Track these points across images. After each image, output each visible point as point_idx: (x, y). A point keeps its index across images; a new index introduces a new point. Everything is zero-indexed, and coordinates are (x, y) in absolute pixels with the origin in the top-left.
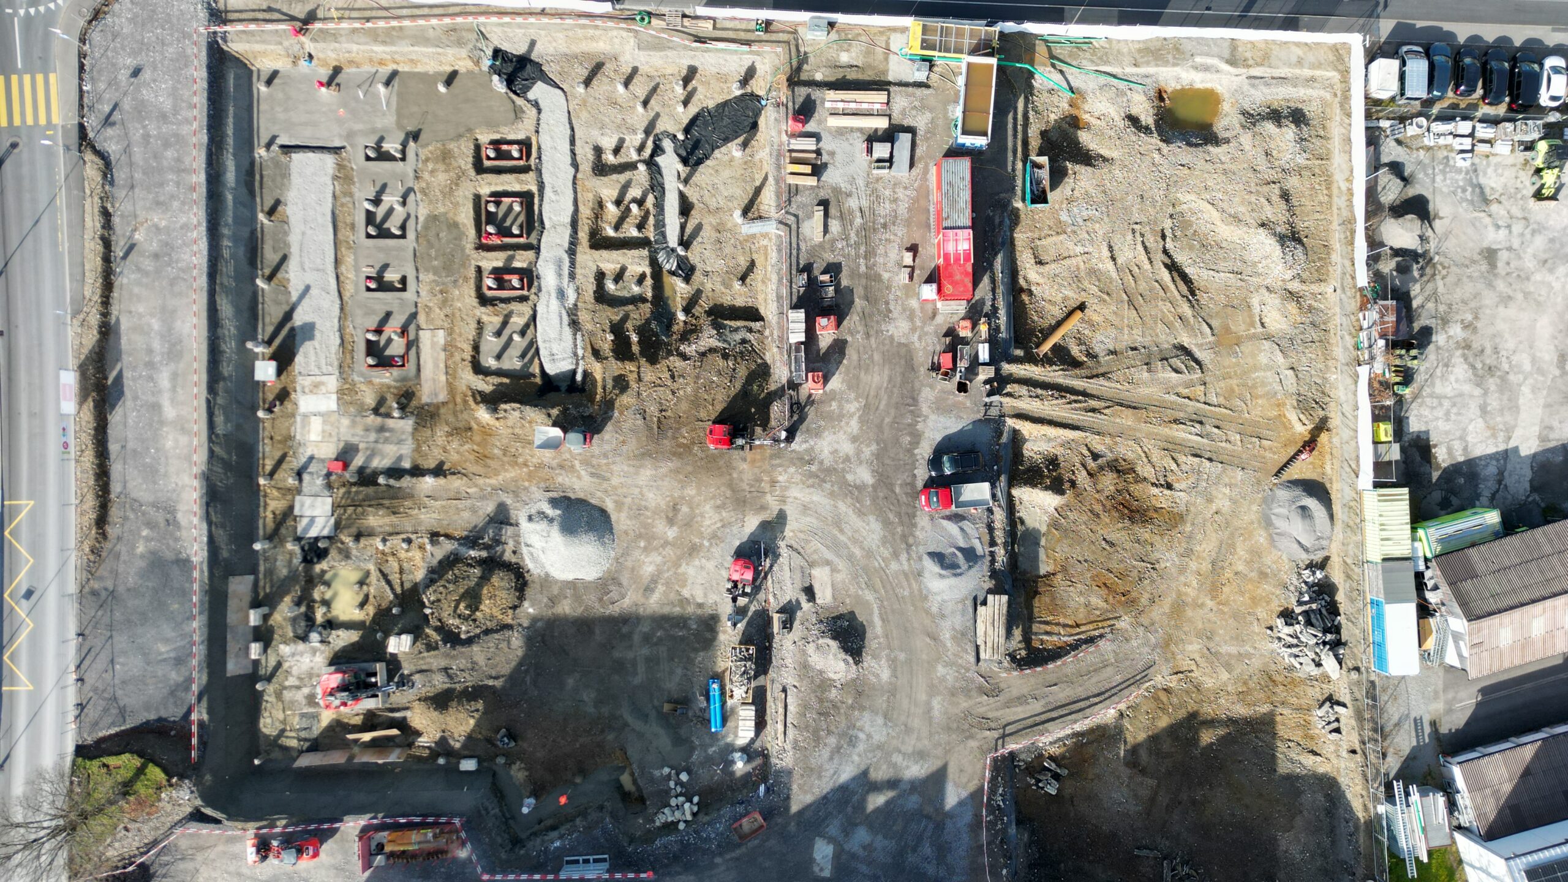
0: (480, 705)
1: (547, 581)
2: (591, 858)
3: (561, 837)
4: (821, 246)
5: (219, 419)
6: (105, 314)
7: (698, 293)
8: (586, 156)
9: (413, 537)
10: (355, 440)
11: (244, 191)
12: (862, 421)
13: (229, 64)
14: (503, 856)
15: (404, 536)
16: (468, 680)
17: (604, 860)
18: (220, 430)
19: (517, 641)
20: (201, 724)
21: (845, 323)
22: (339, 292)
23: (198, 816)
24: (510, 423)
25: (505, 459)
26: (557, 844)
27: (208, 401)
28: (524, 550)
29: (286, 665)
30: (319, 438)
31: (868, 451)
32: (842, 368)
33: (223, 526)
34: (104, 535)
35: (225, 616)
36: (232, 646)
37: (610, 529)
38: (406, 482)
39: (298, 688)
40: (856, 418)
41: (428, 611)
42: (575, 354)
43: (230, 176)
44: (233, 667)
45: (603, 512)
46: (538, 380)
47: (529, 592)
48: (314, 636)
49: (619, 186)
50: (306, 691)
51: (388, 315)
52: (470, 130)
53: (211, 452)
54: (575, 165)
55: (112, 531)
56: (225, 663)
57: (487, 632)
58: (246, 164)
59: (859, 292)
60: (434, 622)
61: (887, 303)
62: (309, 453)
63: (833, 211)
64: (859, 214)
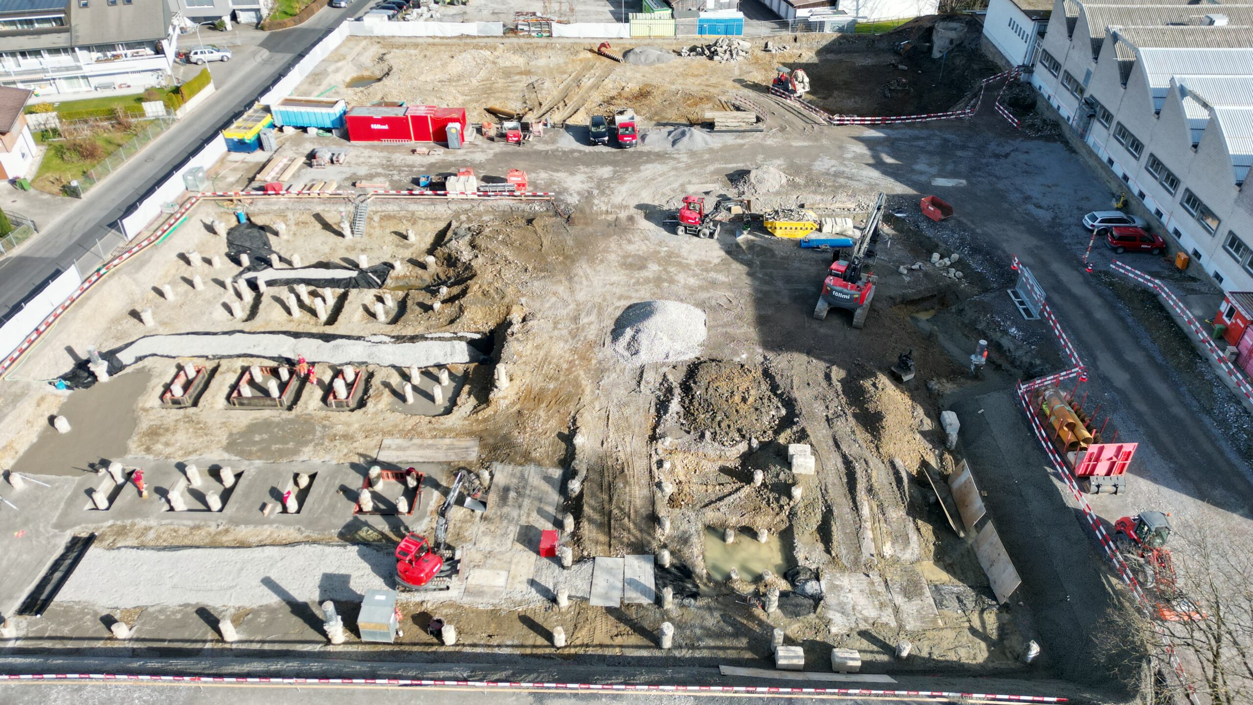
2: (1016, 301)
3: (1005, 332)
7: (410, 261)
8: (227, 326)
9: (655, 458)
10: (513, 531)
12: (556, 171)
15: (654, 468)
17: (1015, 293)
25: (562, 378)
26: (1013, 330)
28: (672, 359)
29: (863, 626)
30: (504, 574)
31: (584, 169)
37: (649, 304)
38: (581, 465)
39: (896, 610)
40: (554, 174)
41: (755, 443)
42: (451, 339)
45: (630, 307)
46: (473, 366)
47: (723, 357)
48: (811, 587)
50: (899, 600)
54: (233, 333)
61: (457, 161)
62: (525, 587)
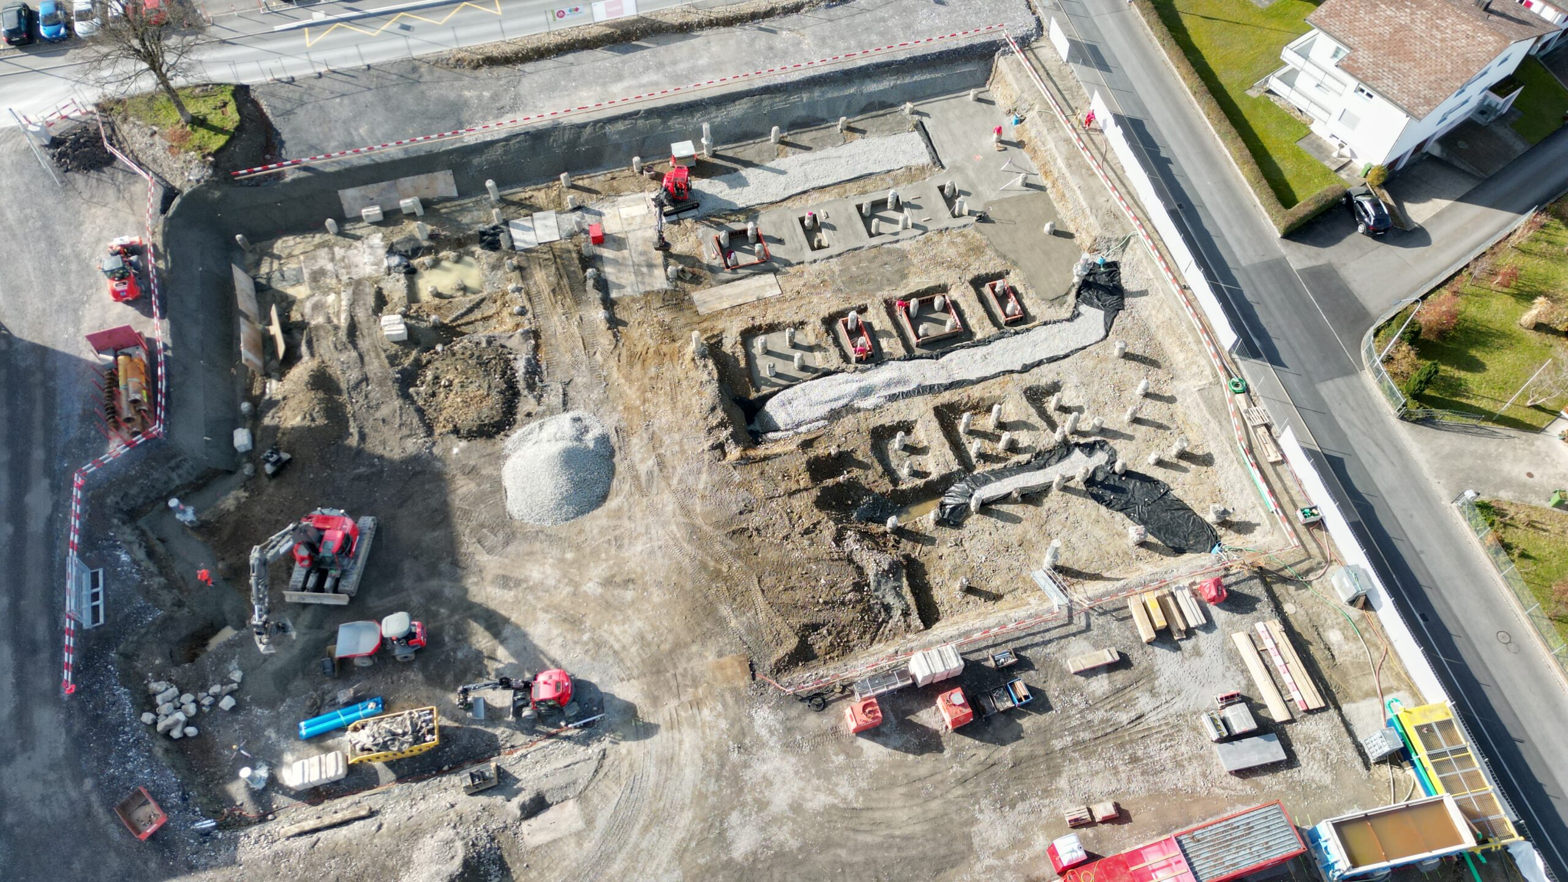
0: (321, 421)
1: (498, 459)
2: (100, 602)
3: (134, 562)
4: (1063, 674)
5: (621, 126)
6: (700, 26)
7: (931, 541)
8: (1044, 376)
9: (529, 315)
10: (630, 245)
11: (863, 103)
12: (828, 811)
13: (982, 64)
14: (110, 500)
15: (528, 306)
16: (353, 405)
17: (95, 618)
18: (609, 129)
19: (412, 446)
20: (279, 176)
21: (968, 741)
22: (790, 197)
23: (169, 194)
24: (691, 374)
25: (646, 381)
26: (124, 558)
27: (637, 113)
29: (358, 244)
31: (785, 837)
32: (898, 755)
33: (506, 153)
34: (478, 66)
35: (406, 174)
36: (372, 190)
37: (581, 512)
38: (594, 295)
40: (831, 800)
41: (439, 348)
42: (799, 425)
43: (873, 87)
44: (349, 196)
45: (604, 498)
46: (754, 395)
47: (480, 443)
48: (395, 260)
49: (1023, 418)
51: (780, 241)
52: (1015, 263)
53: (584, 126)
54: (1026, 369)
55: (484, 72)
56: (352, 186)
57: (420, 412)
58: (891, 100)
59: (1021, 748)
60: (425, 357)
61: (1023, 797)
62: (604, 210)
63: (1120, 676)
64: (1133, 715)
